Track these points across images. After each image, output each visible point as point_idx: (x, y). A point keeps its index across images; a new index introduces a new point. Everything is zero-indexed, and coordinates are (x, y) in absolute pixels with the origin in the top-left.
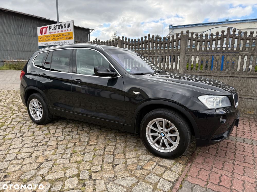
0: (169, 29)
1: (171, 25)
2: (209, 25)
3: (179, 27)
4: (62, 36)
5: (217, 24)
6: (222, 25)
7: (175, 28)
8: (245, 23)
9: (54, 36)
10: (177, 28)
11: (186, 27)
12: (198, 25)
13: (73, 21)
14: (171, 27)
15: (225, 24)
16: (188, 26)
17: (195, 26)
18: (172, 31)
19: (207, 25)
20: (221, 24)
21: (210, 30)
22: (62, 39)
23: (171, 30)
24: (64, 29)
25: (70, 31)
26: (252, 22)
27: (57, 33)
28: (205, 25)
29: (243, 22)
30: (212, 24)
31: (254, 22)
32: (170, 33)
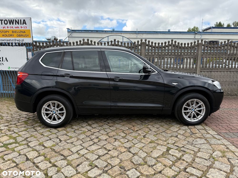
0: (68, 32)
1: (69, 29)
2: (102, 32)
3: (77, 31)
4: (11, 33)
5: (108, 32)
7: (73, 31)
8: (127, 33)
10: (75, 32)
11: (83, 31)
12: (93, 32)
13: (31, 18)
14: (69, 31)
15: (114, 33)
16: (84, 31)
17: (90, 32)
18: (71, 34)
19: (100, 32)
20: (111, 32)
21: (108, 36)
22: (11, 36)
23: (69, 33)
26: (131, 33)
28: (98, 32)
29: (126, 32)
30: (104, 32)
31: (132, 33)
32: (68, 35)
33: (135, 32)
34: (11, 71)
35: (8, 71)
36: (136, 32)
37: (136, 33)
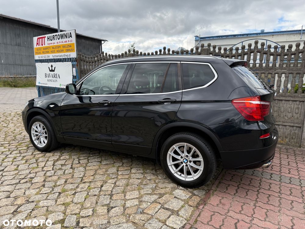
0: (196, 41)
1: (198, 37)
2: (242, 36)
3: (207, 39)
4: (62, 48)
5: (250, 36)
6: (256, 37)
7: (202, 39)
8: (283, 34)
9: (53, 48)
10: (204, 39)
11: (215, 38)
12: (229, 37)
13: (75, 30)
14: (198, 39)
15: (260, 36)
16: (217, 38)
17: (225, 37)
18: (199, 43)
19: (239, 36)
20: (255, 35)
21: (242, 42)
22: (62, 51)
24: (64, 40)
25: (71, 43)
26: (291, 34)
27: (56, 44)
28: (236, 37)
29: (281, 33)
30: (245, 36)
31: (293, 34)
32: (196, 45)
33: (298, 32)
34: (61, 88)
35: (60, 88)
36: (300, 30)
37: (300, 34)
